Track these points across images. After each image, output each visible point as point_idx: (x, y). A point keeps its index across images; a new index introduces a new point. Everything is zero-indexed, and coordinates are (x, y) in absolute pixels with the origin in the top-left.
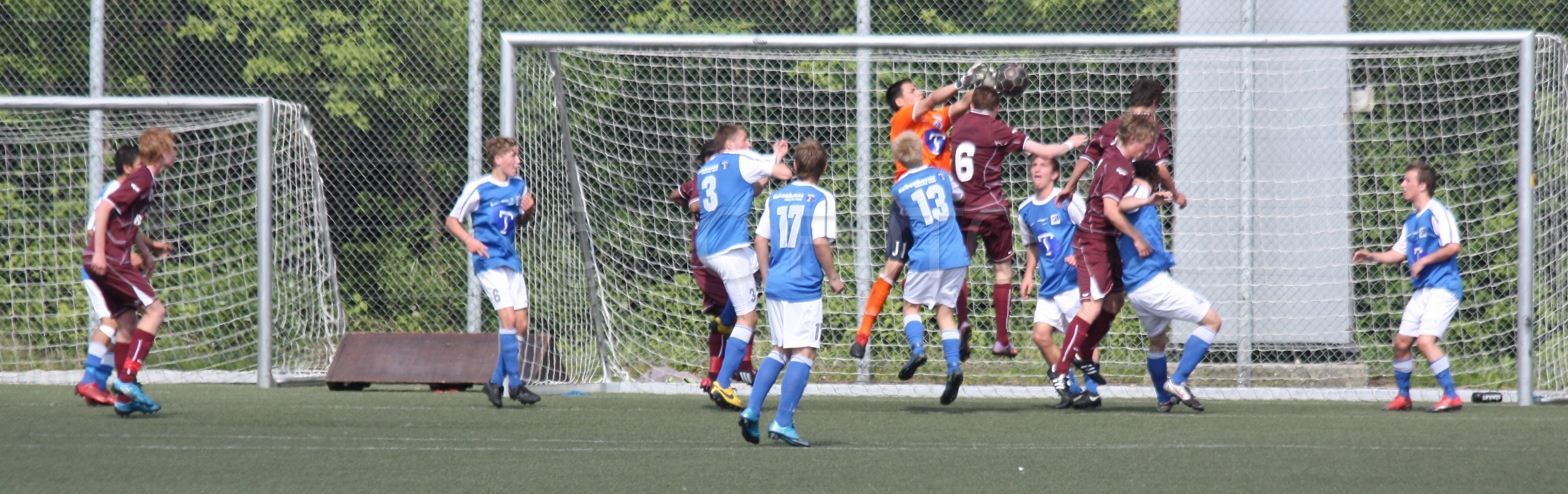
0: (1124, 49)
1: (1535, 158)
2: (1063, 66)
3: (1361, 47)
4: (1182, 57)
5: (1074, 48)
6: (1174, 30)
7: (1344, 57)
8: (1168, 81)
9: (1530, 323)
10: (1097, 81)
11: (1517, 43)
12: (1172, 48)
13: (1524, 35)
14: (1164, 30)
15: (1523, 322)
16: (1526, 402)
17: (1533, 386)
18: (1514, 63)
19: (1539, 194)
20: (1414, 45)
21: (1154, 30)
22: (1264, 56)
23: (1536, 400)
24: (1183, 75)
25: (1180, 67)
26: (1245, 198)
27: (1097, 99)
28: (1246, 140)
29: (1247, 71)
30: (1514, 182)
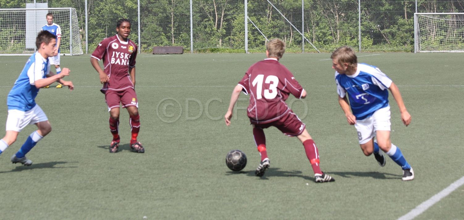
0: (19, 10)
1: (72, 24)
2: (11, 12)
3: (49, 10)
4: (26, 11)
5: (13, 10)
6: (25, 8)
7: (47, 11)
8: (25, 14)
9: (72, 45)
10: (16, 14)
11: (69, 9)
12: (25, 10)
13: (70, 8)
14: (24, 8)
15: (71, 45)
16: (71, 55)
17: (72, 53)
18: (69, 12)
19: (72, 28)
20: (56, 10)
21: (23, 8)
22: (37, 11)
23: (72, 55)
24: (27, 13)
25: (26, 12)
26: (35, 29)
27: (16, 17)
28: (35, 22)
29: (35, 13)
30: (69, 27)
